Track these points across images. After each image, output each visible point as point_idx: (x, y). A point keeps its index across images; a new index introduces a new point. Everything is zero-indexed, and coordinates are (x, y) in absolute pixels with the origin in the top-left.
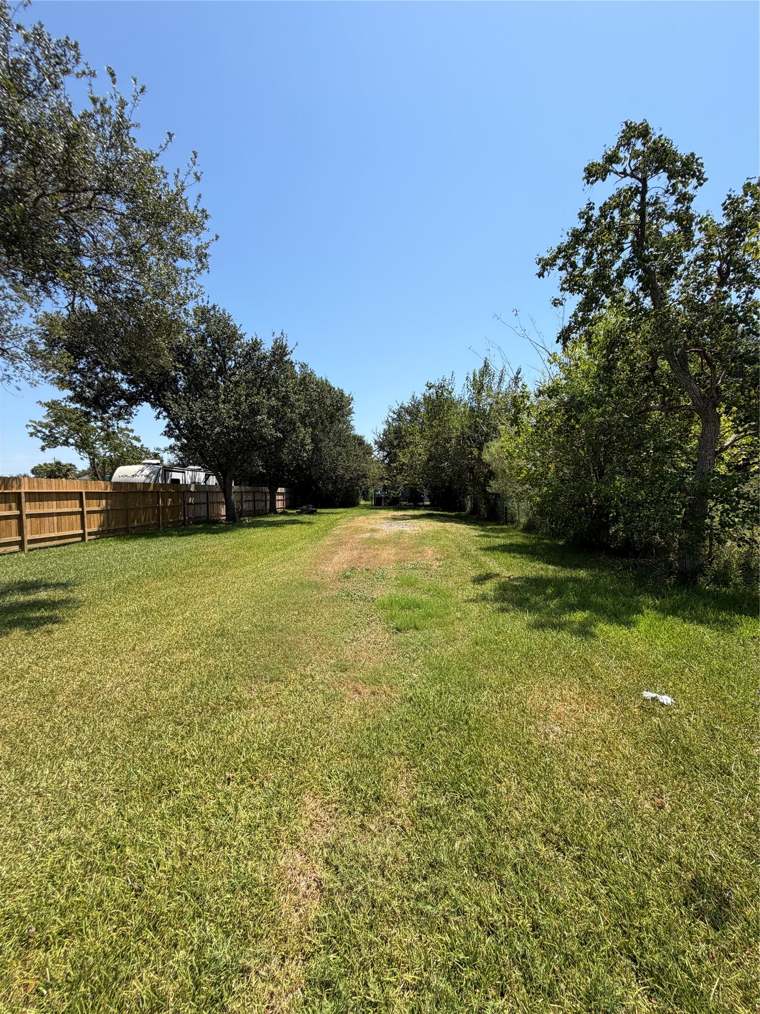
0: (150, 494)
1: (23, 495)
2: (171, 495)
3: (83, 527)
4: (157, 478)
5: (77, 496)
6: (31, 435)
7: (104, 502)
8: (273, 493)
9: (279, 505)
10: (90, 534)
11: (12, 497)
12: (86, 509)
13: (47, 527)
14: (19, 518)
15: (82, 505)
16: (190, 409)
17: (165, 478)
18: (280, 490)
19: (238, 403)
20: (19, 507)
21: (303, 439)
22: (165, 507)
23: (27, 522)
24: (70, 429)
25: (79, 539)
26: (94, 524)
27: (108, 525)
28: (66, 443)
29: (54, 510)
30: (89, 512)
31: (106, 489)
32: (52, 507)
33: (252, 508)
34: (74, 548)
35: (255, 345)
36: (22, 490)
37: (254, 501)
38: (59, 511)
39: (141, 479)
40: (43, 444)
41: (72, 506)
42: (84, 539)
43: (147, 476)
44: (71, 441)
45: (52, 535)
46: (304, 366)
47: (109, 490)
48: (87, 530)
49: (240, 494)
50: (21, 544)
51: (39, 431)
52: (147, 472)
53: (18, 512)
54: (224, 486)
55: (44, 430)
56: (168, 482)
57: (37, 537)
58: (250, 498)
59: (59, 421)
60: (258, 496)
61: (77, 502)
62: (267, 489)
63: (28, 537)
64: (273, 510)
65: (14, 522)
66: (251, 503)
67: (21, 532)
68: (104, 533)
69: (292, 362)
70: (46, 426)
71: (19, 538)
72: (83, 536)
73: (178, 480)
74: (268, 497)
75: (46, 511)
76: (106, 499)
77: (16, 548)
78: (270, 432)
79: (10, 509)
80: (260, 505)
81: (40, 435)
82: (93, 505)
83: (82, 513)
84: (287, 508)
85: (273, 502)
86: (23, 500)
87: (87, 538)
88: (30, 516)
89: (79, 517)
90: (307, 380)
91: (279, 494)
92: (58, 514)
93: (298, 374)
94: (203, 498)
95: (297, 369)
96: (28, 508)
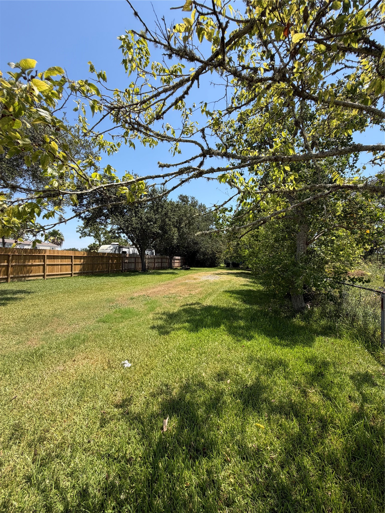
0: (105, 258)
1: (46, 256)
2: (116, 258)
3: (72, 271)
4: (115, 250)
5: (70, 257)
7: (82, 260)
8: (172, 259)
9: (176, 265)
10: (74, 274)
11: (42, 257)
12: (73, 263)
13: (55, 270)
14: (44, 265)
15: (72, 262)
17: (119, 251)
20: (44, 262)
22: (112, 263)
23: (47, 268)
25: (70, 275)
26: (77, 269)
27: (84, 270)
30: (75, 264)
31: (84, 254)
32: (59, 262)
33: (160, 266)
34: (67, 279)
36: (46, 255)
37: (162, 262)
38: (61, 263)
39: (109, 251)
41: (68, 262)
42: (72, 276)
43: (111, 250)
45: (58, 273)
46: (193, 198)
47: (85, 255)
48: (73, 272)
49: (153, 259)
50: (44, 276)
51: (80, 230)
52: (112, 248)
53: (43, 263)
54: (142, 254)
56: (121, 252)
57: (51, 274)
60: (164, 260)
61: (70, 260)
62: (168, 257)
63: (47, 274)
64: (171, 267)
65: (42, 267)
66: (160, 264)
67: (44, 271)
68: (81, 274)
69: (187, 197)
71: (43, 274)
72: (71, 274)
73: (126, 252)
75: (56, 263)
76: (84, 259)
77: (42, 278)
78: (156, 229)
79: (41, 262)
80: (164, 265)
82: (78, 262)
83: (72, 265)
84: (181, 267)
85: (171, 263)
86: (46, 258)
87: (73, 275)
88: (48, 265)
89: (70, 266)
90: (194, 204)
91: (176, 259)
92: (61, 265)
93: (190, 203)
94: (133, 260)
95: (190, 200)
96: (48, 262)
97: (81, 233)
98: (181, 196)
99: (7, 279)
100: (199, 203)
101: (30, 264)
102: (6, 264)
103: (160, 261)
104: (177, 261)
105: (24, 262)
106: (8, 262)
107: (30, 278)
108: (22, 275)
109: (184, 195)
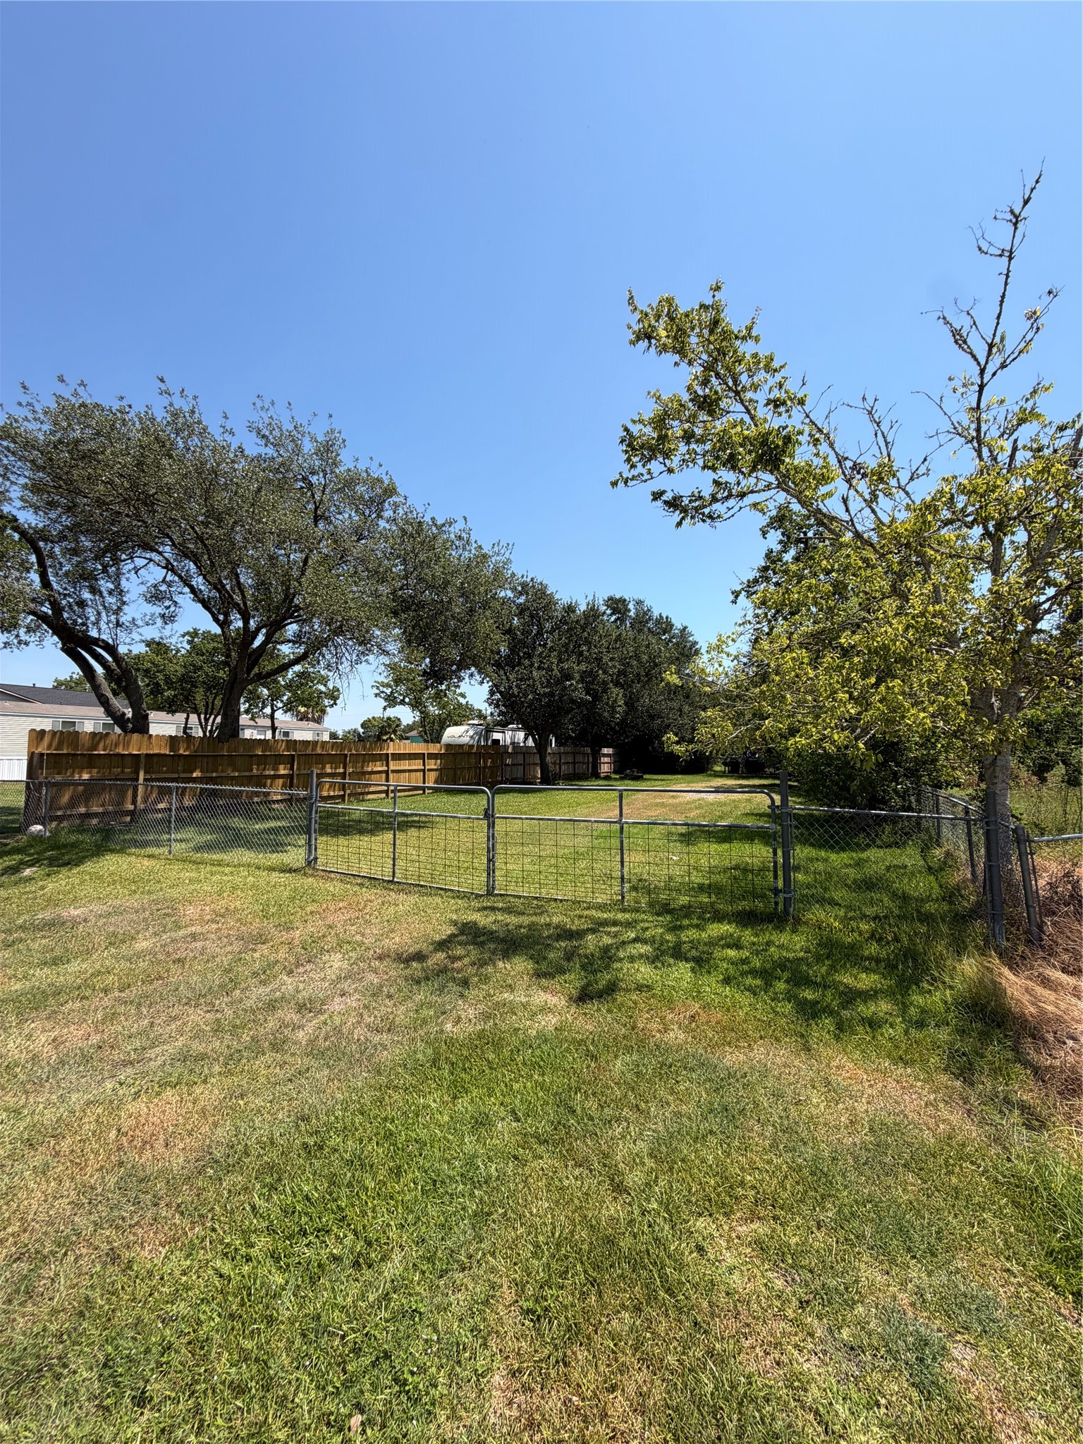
0: (473, 756)
2: (491, 755)
3: (424, 782)
4: (479, 739)
6: (376, 695)
7: (439, 762)
8: (596, 755)
9: (605, 768)
10: (429, 788)
11: (384, 757)
12: (427, 767)
14: (387, 772)
15: (424, 765)
16: (508, 678)
17: (486, 739)
18: (605, 751)
19: (550, 669)
20: (387, 765)
21: (615, 701)
22: (485, 767)
23: (391, 775)
24: (408, 689)
25: (422, 791)
26: (432, 780)
27: (441, 782)
28: (403, 702)
29: (407, 768)
30: (428, 770)
31: (439, 750)
32: (405, 765)
33: (571, 771)
34: (419, 798)
35: (570, 609)
36: (390, 752)
37: (574, 763)
39: (466, 740)
40: (385, 704)
41: (417, 764)
42: (424, 792)
43: (472, 737)
44: (407, 700)
46: (639, 603)
47: (443, 752)
48: (427, 785)
49: (558, 756)
50: (387, 792)
51: (383, 692)
52: (471, 733)
54: (541, 746)
55: (385, 689)
56: (490, 743)
58: (570, 759)
59: (398, 681)
60: (579, 758)
62: (588, 750)
64: (596, 775)
65: (384, 775)
66: (571, 766)
67: (387, 784)
69: (625, 600)
70: (388, 685)
72: (424, 789)
73: (498, 741)
74: (591, 759)
75: (402, 768)
76: (441, 759)
77: (384, 795)
78: (580, 694)
79: (382, 765)
80: (581, 769)
81: (382, 695)
82: (432, 764)
83: (424, 771)
84: (615, 772)
85: (596, 765)
86: (390, 759)
87: (427, 791)
88: (393, 771)
89: (422, 773)
90: (643, 618)
91: (605, 755)
92: (410, 771)
93: (632, 614)
94: (520, 759)
95: (631, 606)
96: (393, 766)
97: (386, 700)
98: (611, 599)
99: (343, 797)
100: (656, 614)
101: (370, 769)
102: (341, 770)
104: (606, 760)
105: (363, 768)
106: (345, 768)
107: (370, 797)
108: (360, 790)
109: (618, 597)
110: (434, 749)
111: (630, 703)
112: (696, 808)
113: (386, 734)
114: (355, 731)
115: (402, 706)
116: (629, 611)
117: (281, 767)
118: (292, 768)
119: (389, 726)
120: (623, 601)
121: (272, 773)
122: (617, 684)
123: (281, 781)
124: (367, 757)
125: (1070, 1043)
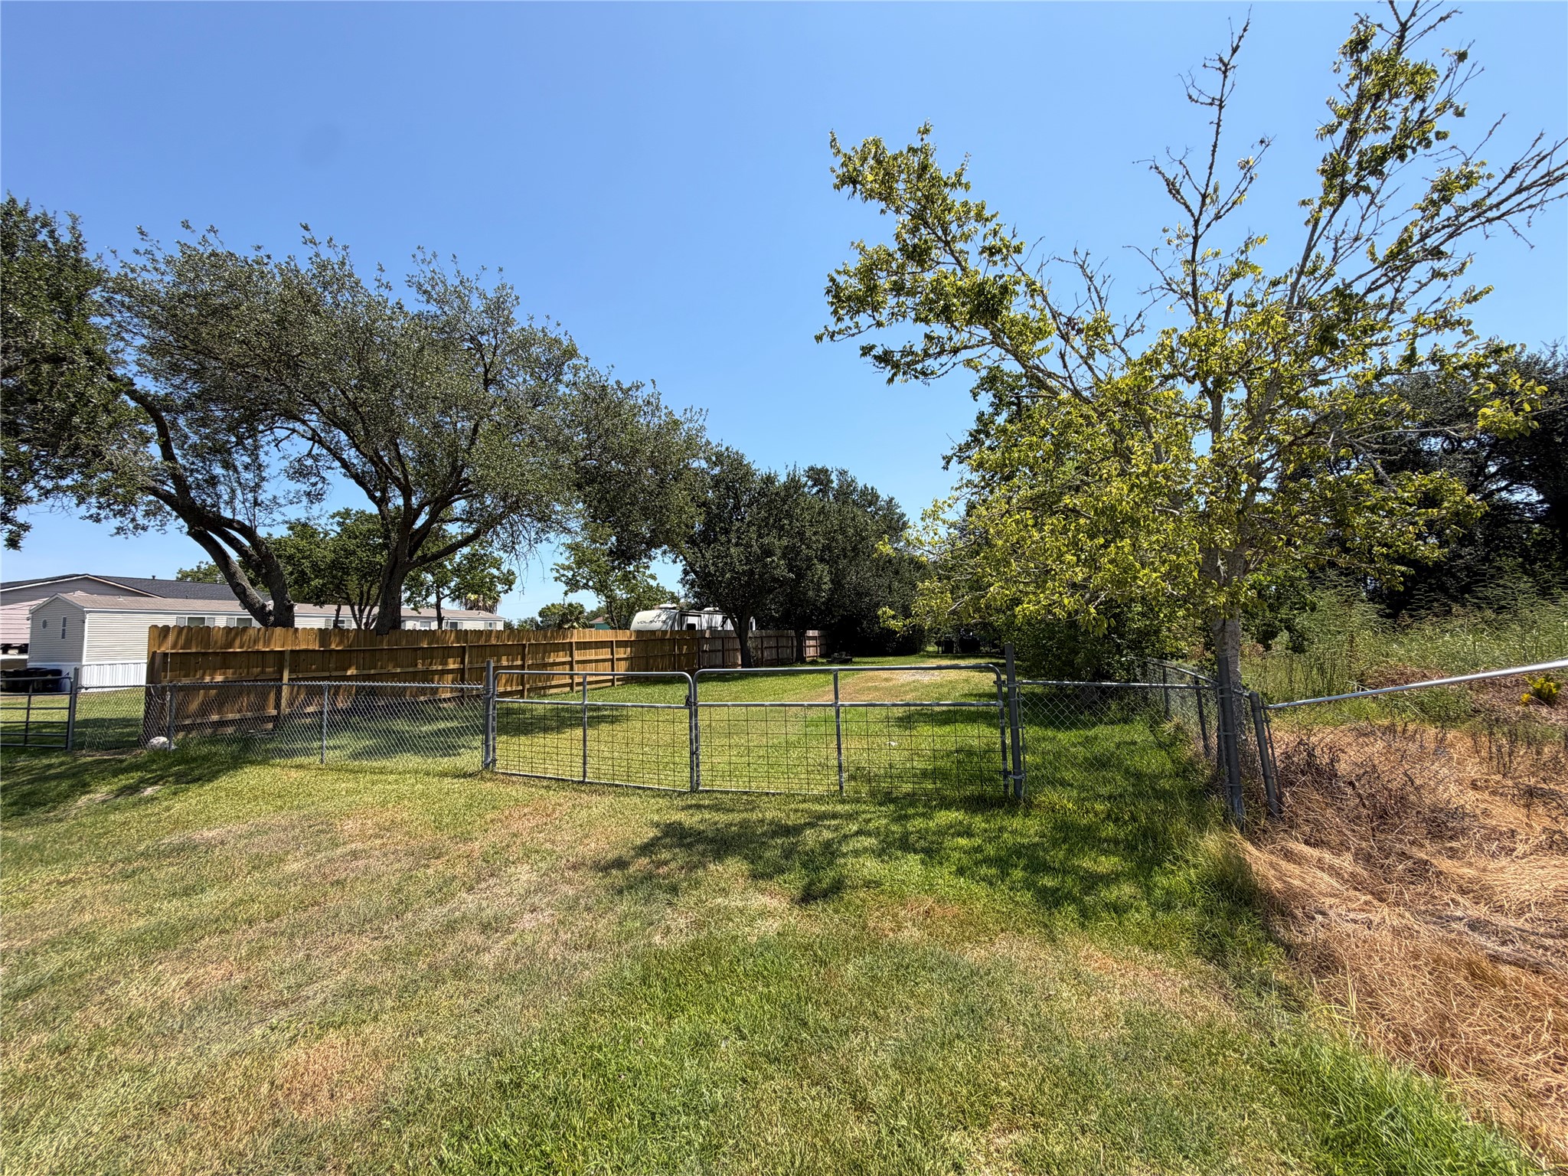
0: (667, 643)
1: (574, 645)
2: (686, 642)
3: (613, 674)
4: (673, 623)
5: (609, 644)
6: (556, 579)
7: (630, 650)
8: (801, 638)
9: (811, 652)
10: (618, 680)
11: (567, 646)
12: (616, 656)
13: (588, 673)
14: (571, 663)
15: (612, 654)
16: (703, 556)
17: (681, 624)
18: (810, 633)
19: (749, 546)
20: (571, 656)
21: (820, 578)
22: (681, 654)
23: (575, 666)
24: (592, 571)
25: (610, 684)
26: (621, 670)
27: (632, 672)
28: (586, 586)
29: (593, 657)
30: (617, 659)
31: (628, 637)
32: (591, 655)
33: (774, 656)
34: (607, 690)
35: (769, 480)
36: (573, 640)
37: (777, 647)
38: (597, 658)
39: (658, 625)
40: (566, 588)
41: (605, 654)
42: (613, 685)
43: (664, 622)
44: (591, 583)
45: (592, 679)
46: (843, 473)
47: (633, 638)
48: (616, 676)
49: (759, 640)
50: (571, 686)
51: (563, 575)
52: (663, 617)
53: (570, 659)
54: (742, 629)
55: (566, 573)
56: (684, 628)
57: (582, 680)
59: (580, 563)
60: (783, 642)
61: (606, 650)
62: (792, 633)
63: (577, 680)
64: (802, 660)
65: (567, 667)
66: (774, 651)
67: (571, 676)
68: (628, 680)
69: (827, 470)
70: (569, 568)
71: (570, 681)
72: (613, 681)
73: (694, 625)
74: (795, 643)
75: (588, 658)
76: (631, 647)
77: (568, 689)
78: (782, 571)
80: (786, 653)
81: (563, 579)
82: (621, 653)
83: (612, 660)
84: (821, 656)
85: (801, 649)
87: (616, 683)
88: (578, 662)
89: (610, 663)
90: (846, 491)
91: (810, 638)
92: (597, 661)
93: (835, 485)
94: (718, 645)
95: (834, 477)
96: (578, 656)
97: (567, 584)
98: (812, 469)
99: (521, 692)
100: (860, 485)
101: (551, 660)
102: (519, 663)
103: (773, 643)
104: (812, 643)
105: (543, 659)
106: (523, 659)
107: (552, 691)
108: (540, 684)
109: (819, 467)
110: (623, 636)
111: (837, 582)
112: (912, 691)
113: (568, 621)
114: (532, 620)
115: (585, 591)
116: (832, 482)
117: (451, 660)
118: (463, 662)
119: (571, 613)
120: (825, 471)
121: (440, 668)
122: (822, 560)
123: (450, 677)
124: (548, 647)
125: (1319, 918)
